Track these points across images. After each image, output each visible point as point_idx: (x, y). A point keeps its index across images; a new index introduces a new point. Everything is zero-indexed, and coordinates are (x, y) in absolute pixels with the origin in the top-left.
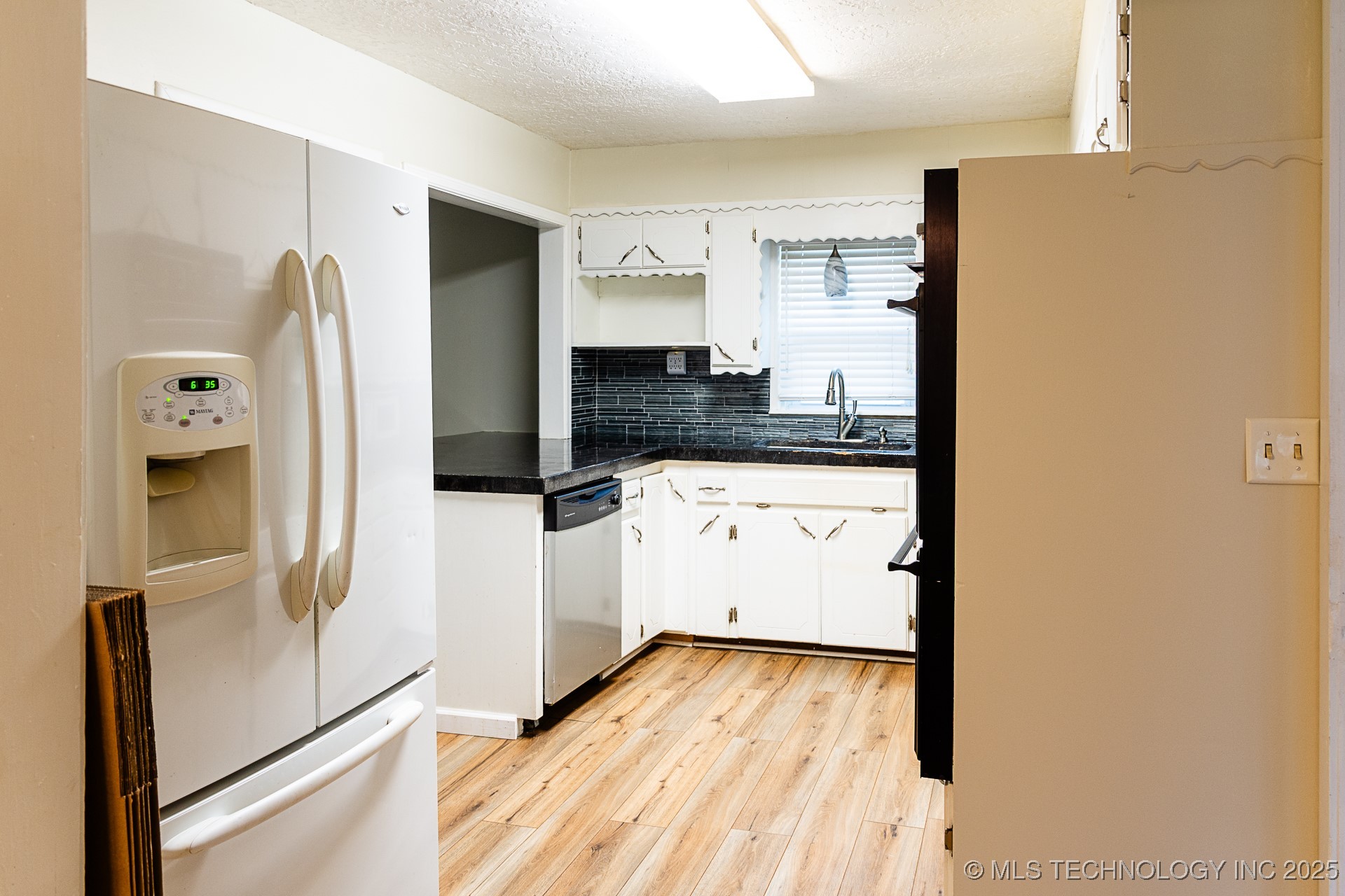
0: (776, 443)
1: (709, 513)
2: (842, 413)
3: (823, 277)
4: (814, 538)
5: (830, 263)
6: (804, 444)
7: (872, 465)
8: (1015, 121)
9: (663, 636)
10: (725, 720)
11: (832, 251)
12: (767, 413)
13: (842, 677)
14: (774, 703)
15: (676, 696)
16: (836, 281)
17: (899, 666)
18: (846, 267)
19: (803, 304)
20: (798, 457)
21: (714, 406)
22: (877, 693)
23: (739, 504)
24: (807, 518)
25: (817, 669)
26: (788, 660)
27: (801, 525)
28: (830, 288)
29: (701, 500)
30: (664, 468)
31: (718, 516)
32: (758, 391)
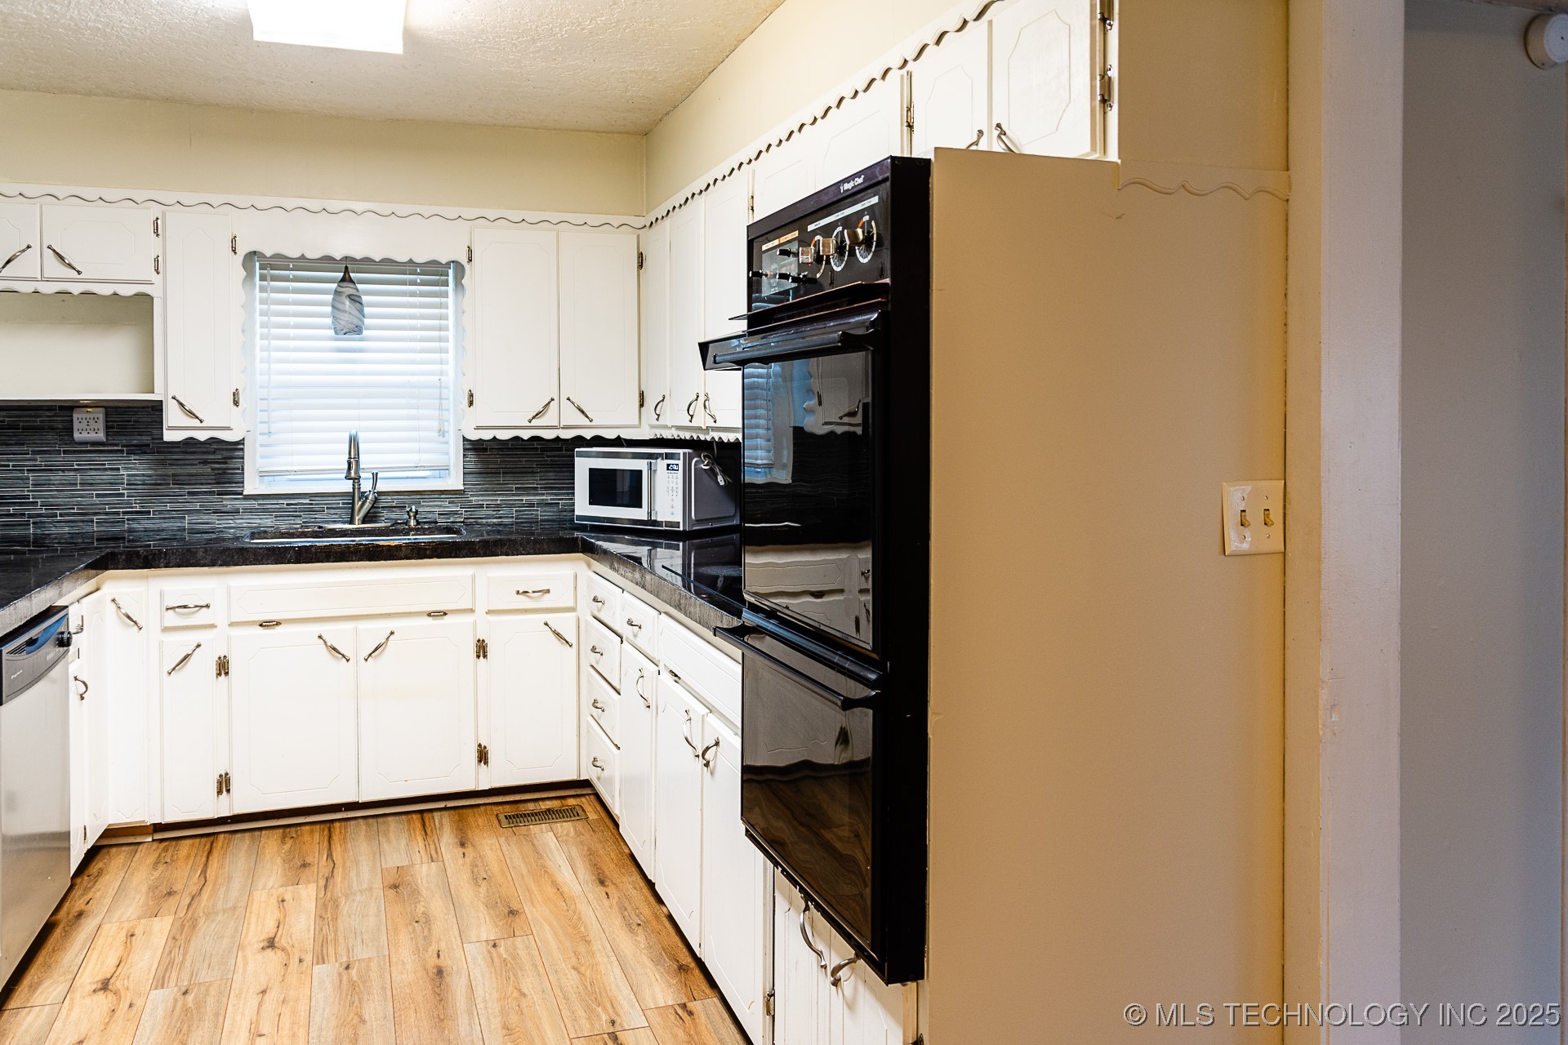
0: (262, 535)
1: (182, 643)
2: (356, 490)
3: (329, 309)
4: (348, 660)
5: (340, 289)
6: (304, 535)
7: (430, 557)
8: (567, 130)
9: (109, 833)
10: (282, 941)
11: (342, 274)
12: (241, 494)
13: (403, 843)
14: (336, 900)
15: (178, 924)
16: (350, 313)
17: (465, 811)
18: (363, 297)
19: (291, 344)
20: (325, 552)
21: (155, 487)
22: (464, 854)
23: (232, 624)
24: (332, 632)
25: (362, 837)
26: (312, 832)
27: (329, 644)
28: (343, 323)
29: (167, 624)
30: (103, 583)
31: (199, 646)
32: (226, 463)
